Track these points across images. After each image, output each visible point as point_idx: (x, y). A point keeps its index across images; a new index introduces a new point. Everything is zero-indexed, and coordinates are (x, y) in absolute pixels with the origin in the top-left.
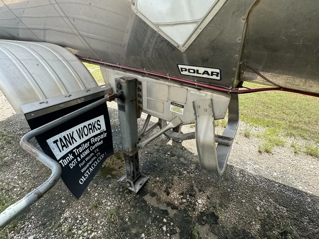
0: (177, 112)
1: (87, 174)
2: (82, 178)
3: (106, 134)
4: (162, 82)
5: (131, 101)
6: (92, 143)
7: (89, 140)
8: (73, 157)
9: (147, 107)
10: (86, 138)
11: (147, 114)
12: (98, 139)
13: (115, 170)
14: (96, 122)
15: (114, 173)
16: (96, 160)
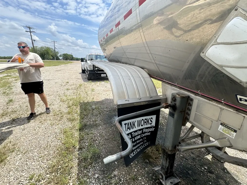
0: (226, 134)
1: (135, 152)
2: (132, 154)
3: (154, 129)
4: (214, 103)
5: (181, 112)
6: (143, 132)
7: (142, 129)
8: (131, 137)
9: (194, 120)
10: (141, 127)
11: (191, 125)
12: (148, 131)
13: (152, 158)
14: (150, 119)
15: (151, 160)
16: (142, 145)
